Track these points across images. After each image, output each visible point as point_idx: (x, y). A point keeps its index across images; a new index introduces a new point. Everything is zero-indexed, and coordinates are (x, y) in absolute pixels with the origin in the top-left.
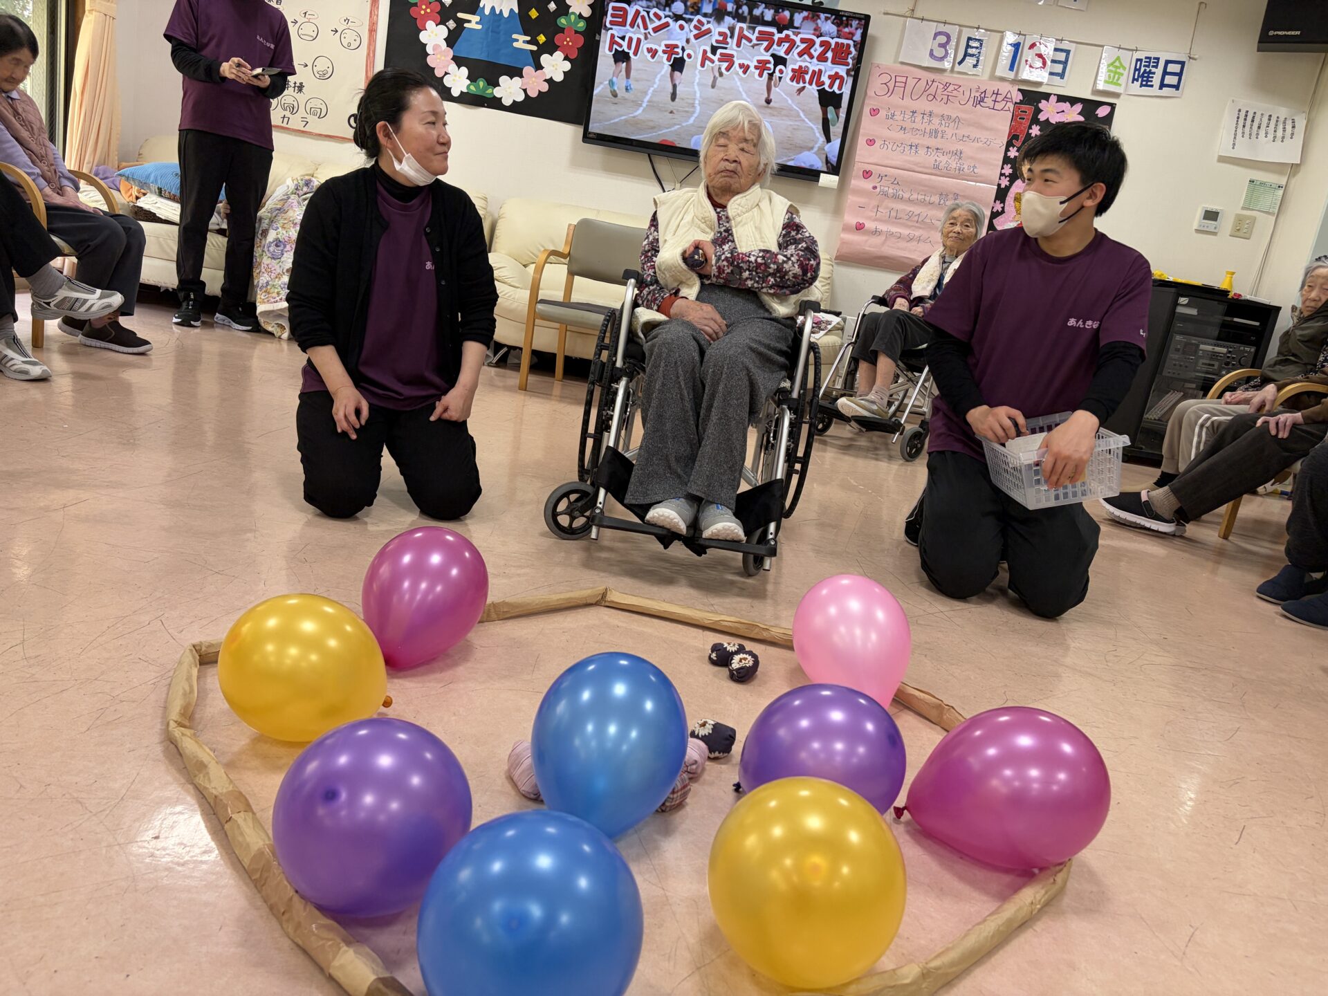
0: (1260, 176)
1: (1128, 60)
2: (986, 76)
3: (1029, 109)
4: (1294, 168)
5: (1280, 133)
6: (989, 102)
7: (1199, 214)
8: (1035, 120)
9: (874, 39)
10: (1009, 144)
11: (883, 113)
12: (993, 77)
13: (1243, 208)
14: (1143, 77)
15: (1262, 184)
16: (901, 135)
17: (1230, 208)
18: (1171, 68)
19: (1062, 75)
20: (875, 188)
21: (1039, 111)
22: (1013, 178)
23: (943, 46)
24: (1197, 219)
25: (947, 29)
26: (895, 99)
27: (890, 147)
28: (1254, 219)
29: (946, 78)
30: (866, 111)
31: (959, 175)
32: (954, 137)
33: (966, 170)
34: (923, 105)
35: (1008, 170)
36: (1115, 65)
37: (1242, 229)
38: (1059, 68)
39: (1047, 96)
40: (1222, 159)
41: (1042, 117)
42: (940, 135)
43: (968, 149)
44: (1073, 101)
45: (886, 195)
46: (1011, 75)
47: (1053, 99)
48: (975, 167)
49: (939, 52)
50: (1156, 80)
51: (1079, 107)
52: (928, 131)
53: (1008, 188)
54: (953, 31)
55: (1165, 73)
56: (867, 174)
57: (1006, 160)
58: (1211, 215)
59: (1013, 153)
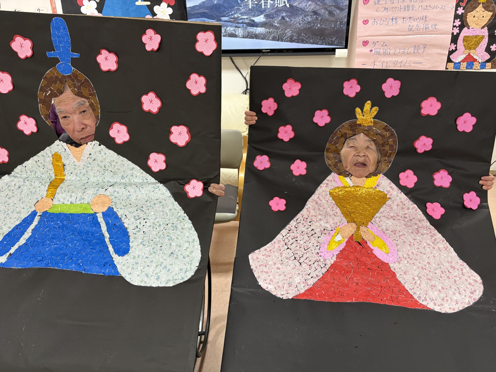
10: (458, 6)
11: (372, 1)
16: (385, 14)
20: (371, 51)
22: (461, 27)
27: (378, 22)
31: (426, 31)
32: (420, 8)
33: (430, 28)
42: (411, 8)
43: (430, 14)
45: (379, 54)
48: (436, 25)
52: (403, 7)
56: (365, 43)
57: (456, 16)
59: (460, 11)
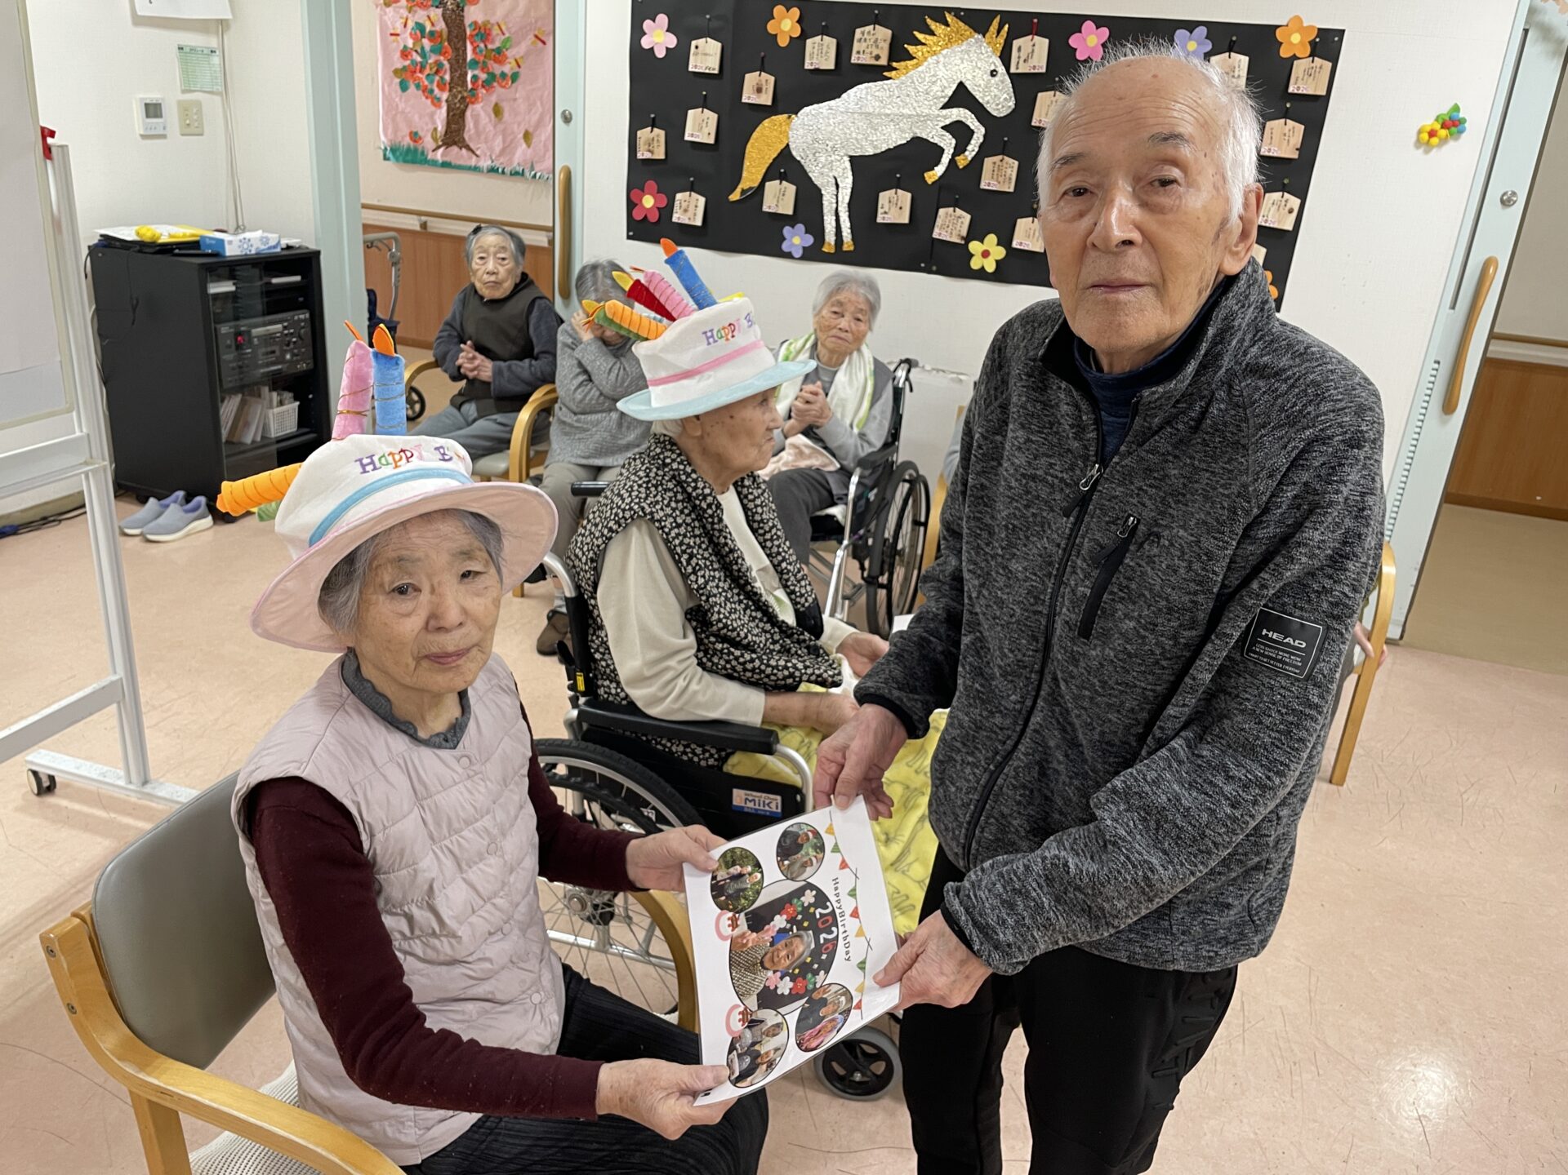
0: (187, 39)
7: (138, 112)
13: (184, 92)
15: (193, 50)
17: (170, 95)
24: (139, 119)
37: (191, 122)
58: (153, 110)
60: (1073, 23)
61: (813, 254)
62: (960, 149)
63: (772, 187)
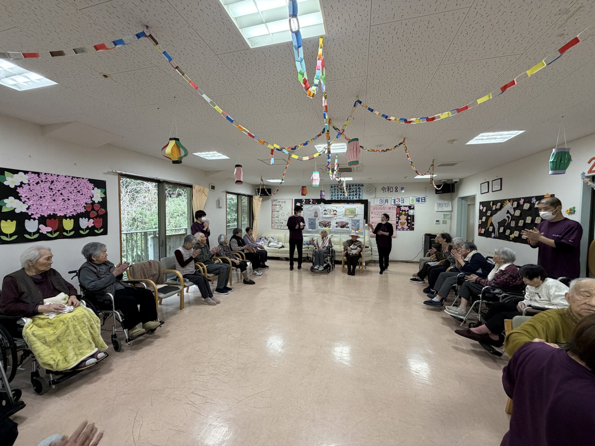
0: (445, 213)
1: (415, 199)
2: (390, 205)
3: (399, 209)
4: (451, 211)
5: (447, 206)
6: (391, 209)
7: (435, 221)
8: (400, 210)
9: (369, 202)
10: (397, 215)
11: (373, 213)
12: (391, 205)
13: (443, 219)
14: (418, 201)
15: (446, 214)
16: (376, 216)
17: (441, 219)
18: (423, 199)
19: (403, 203)
21: (400, 209)
22: (399, 219)
23: (382, 201)
24: (435, 222)
25: (382, 199)
26: (375, 210)
27: (376, 218)
28: (446, 221)
29: (384, 206)
30: (371, 213)
34: (380, 211)
35: (397, 219)
36: (412, 200)
37: (444, 222)
38: (403, 202)
39: (402, 206)
40: (437, 212)
41: (401, 209)
44: (406, 206)
46: (394, 204)
47: (403, 207)
49: (381, 202)
50: (420, 201)
51: (408, 207)
53: (398, 222)
54: (383, 199)
55: (422, 200)
57: (397, 217)
58: (437, 221)
59: (398, 216)
60: (520, 199)
61: (494, 238)
62: (509, 220)
63: (490, 227)
